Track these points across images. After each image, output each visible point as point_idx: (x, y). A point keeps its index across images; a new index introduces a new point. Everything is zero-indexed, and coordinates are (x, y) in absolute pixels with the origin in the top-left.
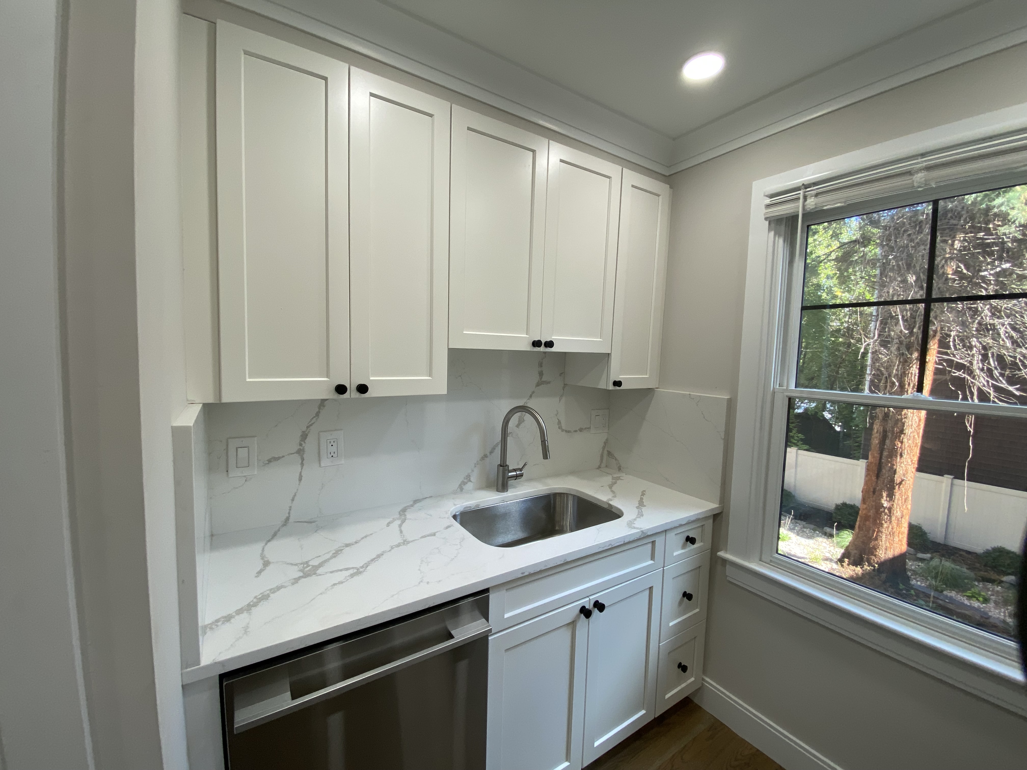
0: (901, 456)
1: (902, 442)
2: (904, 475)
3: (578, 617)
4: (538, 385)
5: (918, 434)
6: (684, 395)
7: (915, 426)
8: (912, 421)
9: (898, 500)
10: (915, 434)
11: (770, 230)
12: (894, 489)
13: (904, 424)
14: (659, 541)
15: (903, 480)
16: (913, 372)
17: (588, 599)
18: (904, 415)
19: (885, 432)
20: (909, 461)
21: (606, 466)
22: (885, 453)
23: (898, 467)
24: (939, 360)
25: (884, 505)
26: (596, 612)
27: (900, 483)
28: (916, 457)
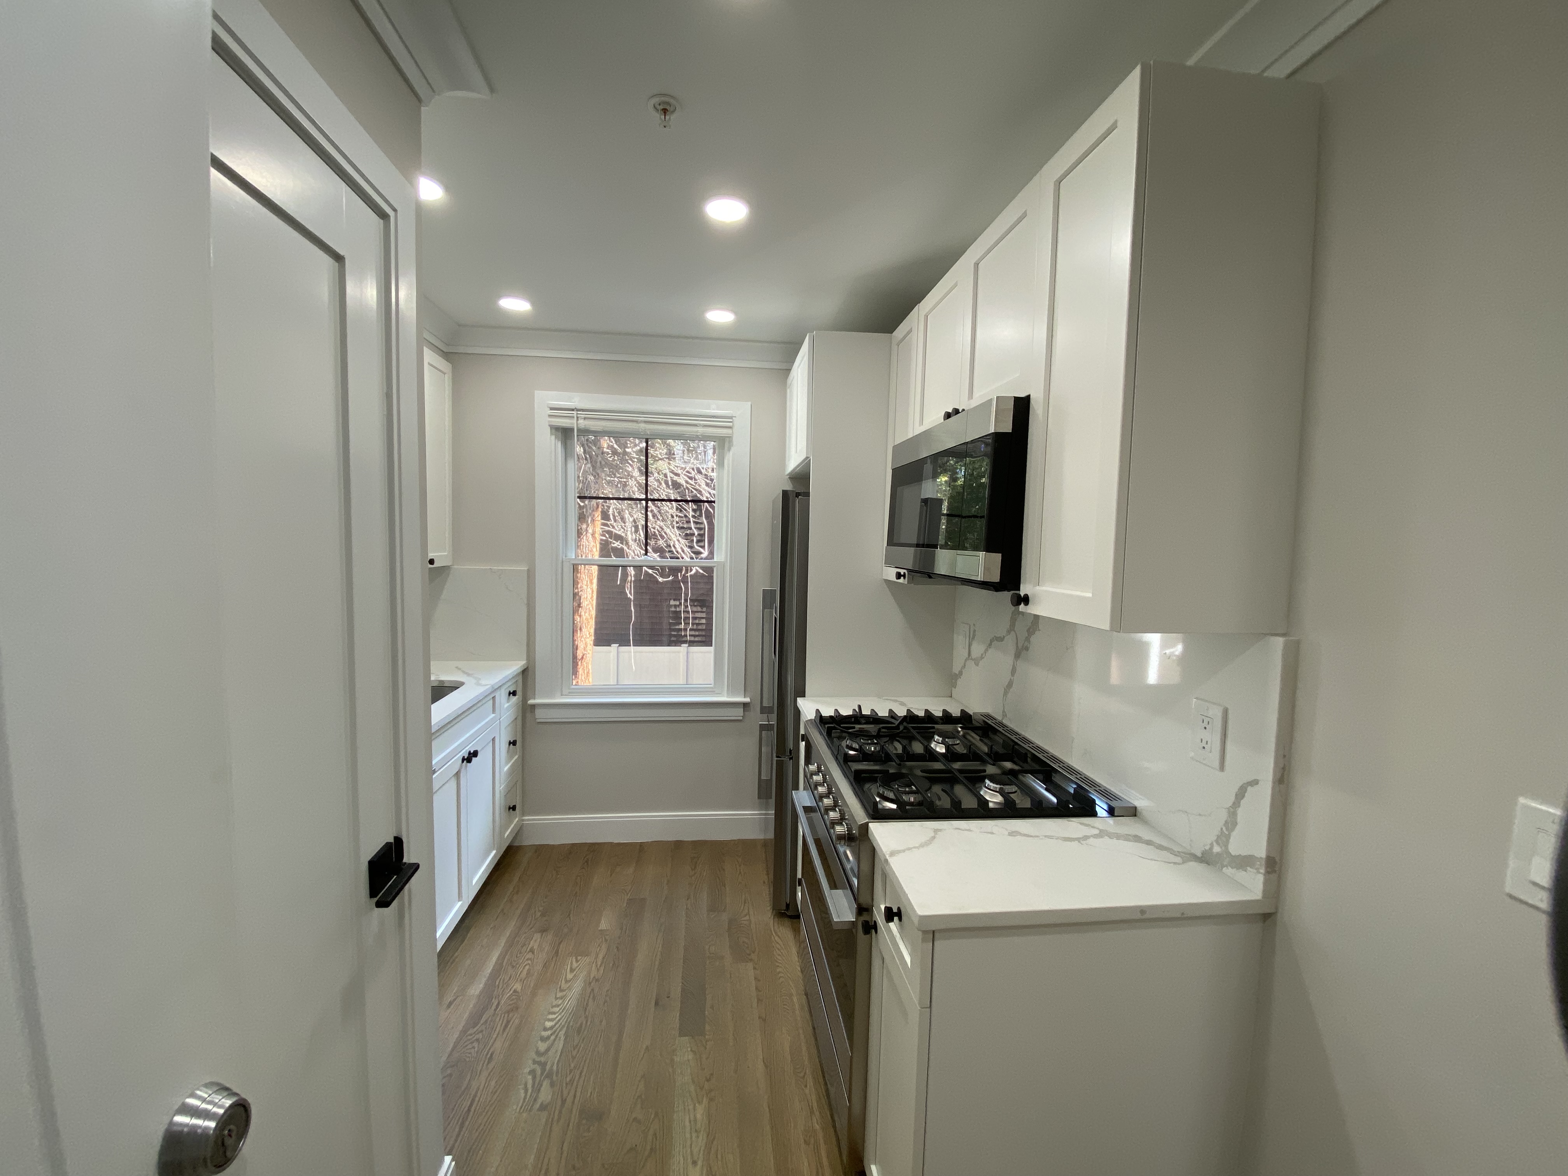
0: (581, 629)
1: (580, 616)
2: (584, 650)
3: (461, 766)
5: (592, 605)
7: (589, 598)
8: (587, 594)
9: (582, 675)
10: (590, 606)
11: (551, 434)
12: (578, 665)
13: (581, 597)
14: (497, 694)
15: (583, 655)
16: (584, 543)
17: (465, 750)
18: (580, 588)
20: (587, 634)
23: (579, 641)
24: (603, 532)
26: (473, 758)
27: (582, 658)
28: (592, 631)
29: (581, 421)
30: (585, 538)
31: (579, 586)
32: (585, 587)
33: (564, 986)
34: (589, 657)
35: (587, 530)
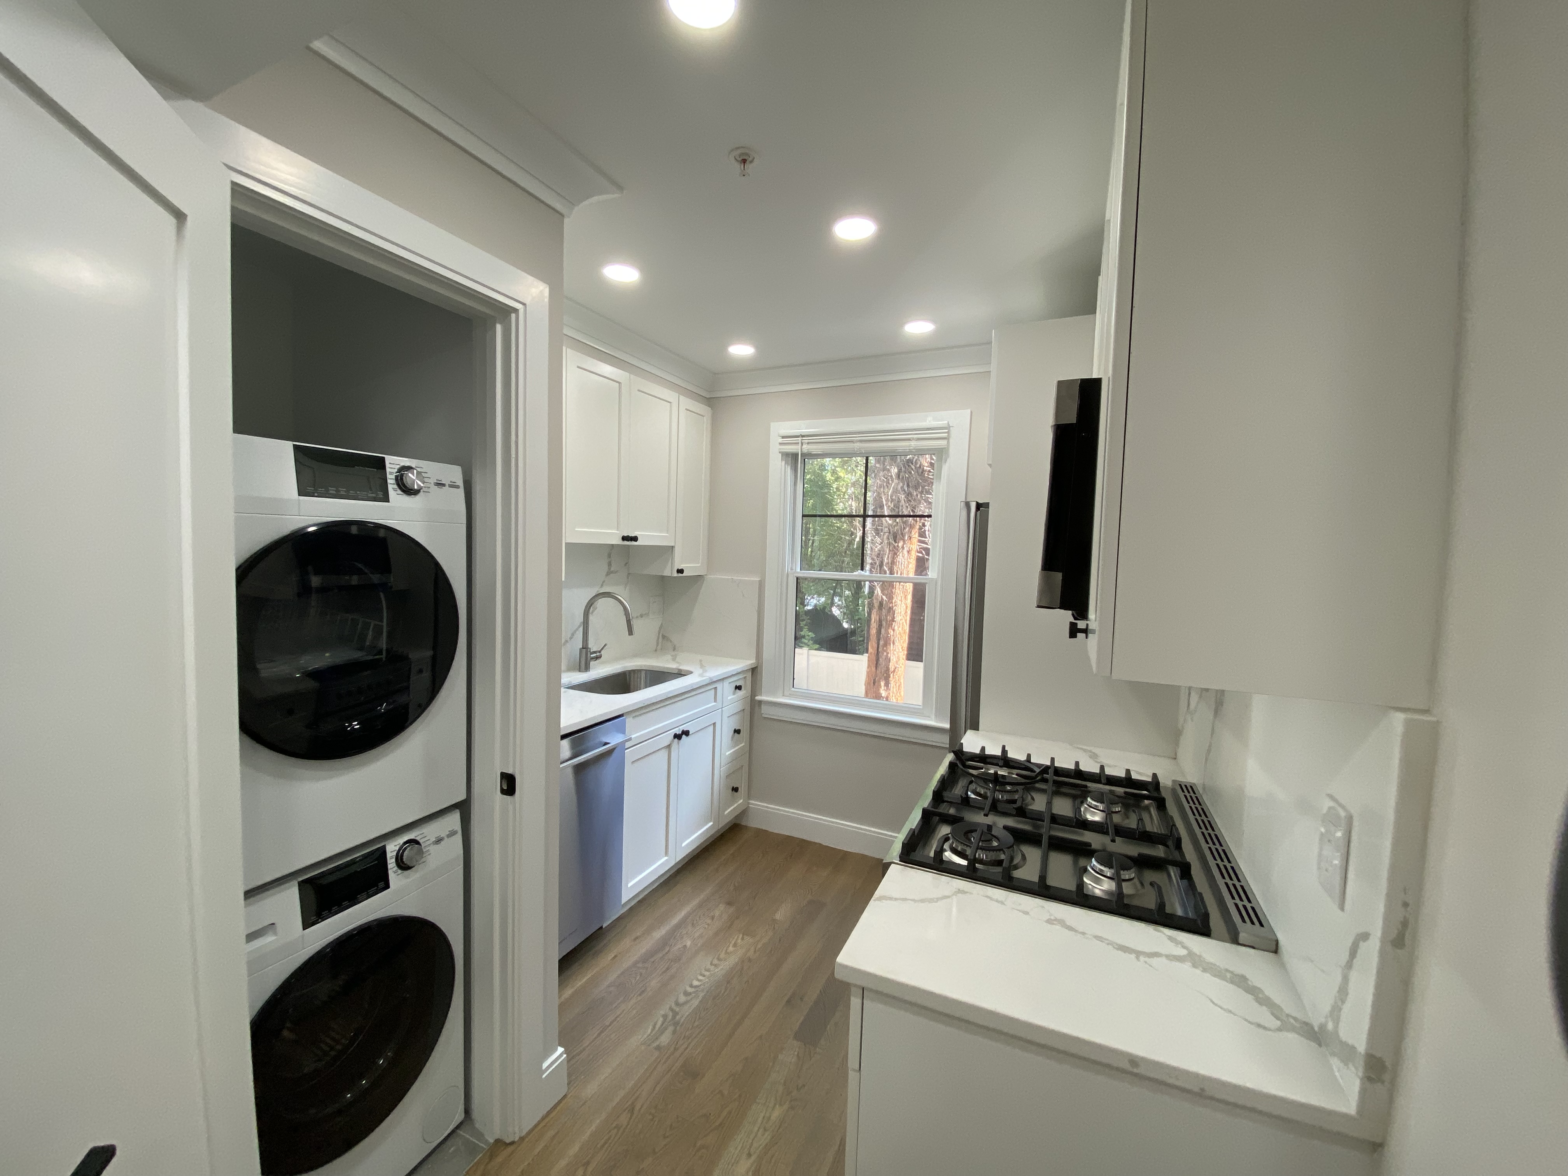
0: (894, 643)
1: (894, 630)
2: (897, 662)
3: (673, 741)
4: (608, 574)
5: (906, 621)
6: (728, 579)
7: (903, 613)
8: (901, 609)
9: (893, 688)
10: (904, 621)
11: (782, 460)
12: (890, 677)
13: (895, 612)
14: (719, 686)
15: (895, 668)
16: (900, 560)
17: (678, 728)
18: (895, 603)
19: (880, 621)
20: (900, 648)
21: (661, 649)
22: (881, 643)
23: (892, 655)
25: (883, 695)
26: (684, 736)
27: (894, 671)
28: (905, 645)
29: (804, 446)
30: (901, 555)
31: (894, 601)
32: (899, 602)
33: (722, 956)
34: (901, 671)
35: (903, 548)
